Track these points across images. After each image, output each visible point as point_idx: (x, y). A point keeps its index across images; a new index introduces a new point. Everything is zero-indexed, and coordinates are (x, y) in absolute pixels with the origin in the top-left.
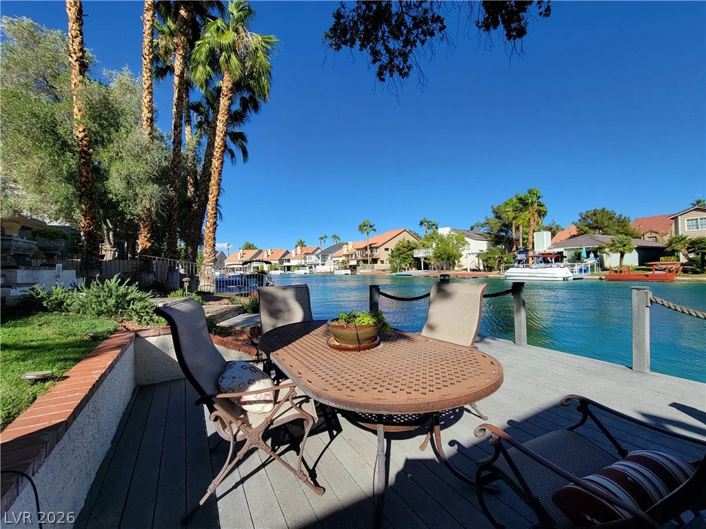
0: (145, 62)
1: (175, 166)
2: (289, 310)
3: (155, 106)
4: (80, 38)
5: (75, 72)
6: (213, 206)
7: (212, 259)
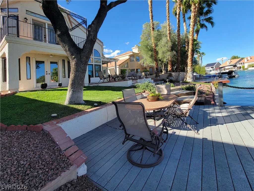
0: (167, 18)
1: (178, 43)
2: (163, 91)
3: (170, 29)
4: (152, 23)
5: (152, 31)
6: (190, 52)
7: (191, 70)
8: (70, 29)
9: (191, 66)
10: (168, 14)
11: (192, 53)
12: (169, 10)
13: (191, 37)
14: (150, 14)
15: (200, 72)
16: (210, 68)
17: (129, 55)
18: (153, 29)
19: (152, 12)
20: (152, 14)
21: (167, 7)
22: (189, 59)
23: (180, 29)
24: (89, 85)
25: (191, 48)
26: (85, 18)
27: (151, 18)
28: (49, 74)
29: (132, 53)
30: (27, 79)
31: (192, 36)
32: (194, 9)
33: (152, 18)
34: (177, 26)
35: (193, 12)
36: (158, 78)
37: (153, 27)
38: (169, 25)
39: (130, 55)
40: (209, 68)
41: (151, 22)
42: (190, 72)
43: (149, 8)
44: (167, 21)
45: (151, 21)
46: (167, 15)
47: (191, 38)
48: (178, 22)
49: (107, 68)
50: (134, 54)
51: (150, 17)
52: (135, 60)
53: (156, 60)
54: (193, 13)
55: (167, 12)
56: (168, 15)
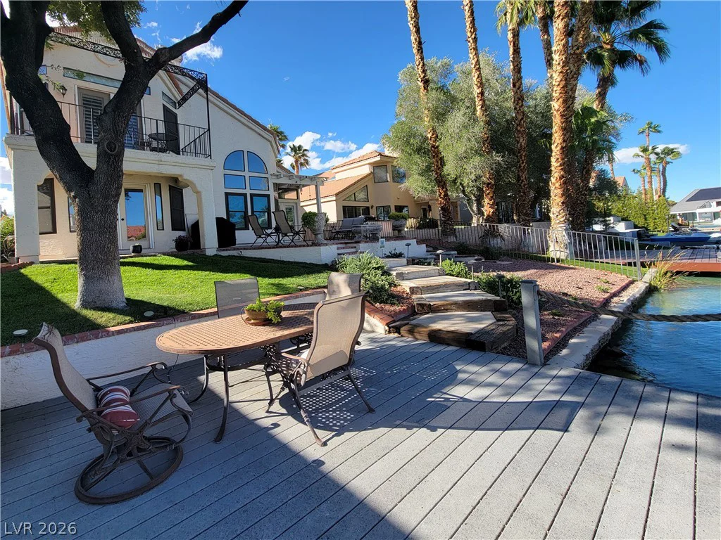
3: (484, 79)
4: (421, 64)
5: (422, 90)
6: (558, 157)
7: (562, 220)
8: (179, 102)
9: (563, 203)
10: (472, 33)
11: (563, 159)
12: (473, 19)
13: (558, 103)
14: (413, 37)
15: (646, 219)
16: (714, 204)
17: (369, 164)
18: (426, 82)
19: (418, 31)
20: (420, 38)
21: (467, 8)
22: (553, 180)
23: (520, 78)
24: (220, 253)
25: (561, 141)
26: (201, 73)
27: (415, 51)
28: (123, 219)
29: (378, 158)
30: (71, 232)
31: (561, 100)
32: (563, 6)
33: (418, 50)
34: (512, 67)
35: (559, 16)
36: (452, 239)
37: (424, 77)
38: (479, 68)
39: (375, 163)
40: (710, 206)
41: (417, 63)
42: (559, 223)
43: (409, 19)
44: (471, 56)
45: (417, 57)
46: (469, 34)
47: (557, 107)
48: (513, 54)
49: (296, 203)
50: (385, 159)
51: (413, 45)
52: (389, 180)
53: (441, 182)
54: (559, 21)
55: (467, 24)
56: (473, 36)
